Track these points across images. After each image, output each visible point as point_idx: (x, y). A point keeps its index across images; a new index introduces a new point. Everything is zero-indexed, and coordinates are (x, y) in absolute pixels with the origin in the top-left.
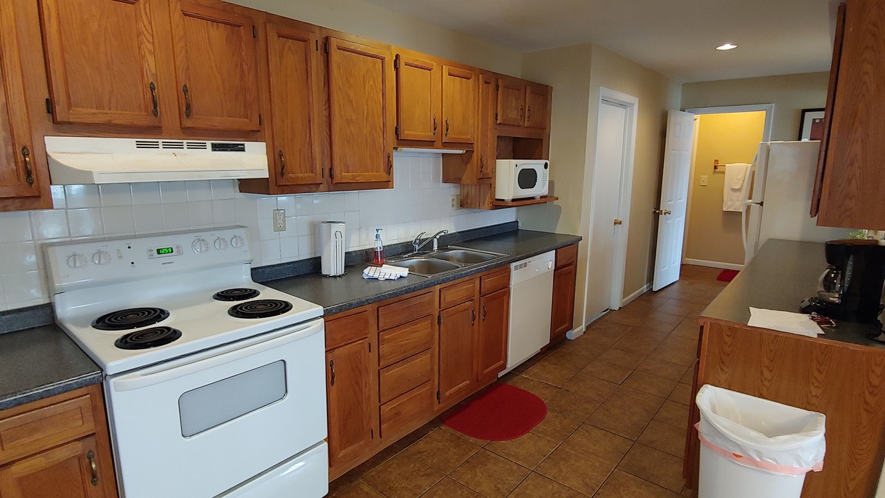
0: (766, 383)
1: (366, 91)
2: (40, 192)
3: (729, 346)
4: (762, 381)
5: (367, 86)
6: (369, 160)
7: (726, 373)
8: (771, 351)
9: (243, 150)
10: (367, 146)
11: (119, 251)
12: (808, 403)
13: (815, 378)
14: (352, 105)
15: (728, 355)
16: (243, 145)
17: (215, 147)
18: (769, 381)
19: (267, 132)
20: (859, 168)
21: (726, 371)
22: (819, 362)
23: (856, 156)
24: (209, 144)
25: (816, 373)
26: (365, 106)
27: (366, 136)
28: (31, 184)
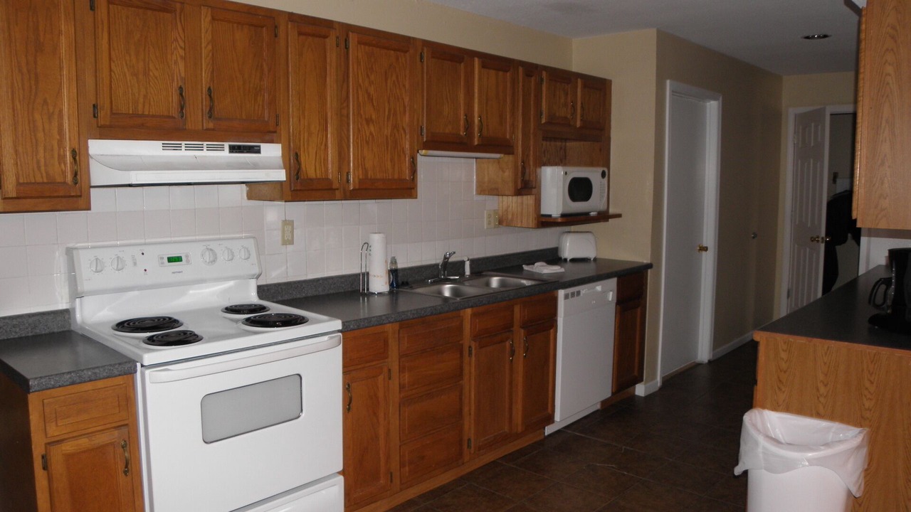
0: (822, 399)
1: (388, 88)
2: (81, 192)
3: (785, 363)
4: (818, 398)
5: (389, 81)
6: (389, 163)
7: (784, 392)
8: (825, 364)
9: (259, 152)
10: (387, 147)
11: (133, 257)
12: (862, 417)
13: (867, 389)
14: (373, 104)
15: (785, 372)
16: (259, 146)
17: (233, 149)
18: (825, 397)
19: (284, 134)
20: (889, 167)
21: (783, 390)
22: (869, 371)
23: (885, 155)
24: (226, 145)
25: (867, 384)
26: (386, 104)
27: (387, 137)
28: (76, 184)
